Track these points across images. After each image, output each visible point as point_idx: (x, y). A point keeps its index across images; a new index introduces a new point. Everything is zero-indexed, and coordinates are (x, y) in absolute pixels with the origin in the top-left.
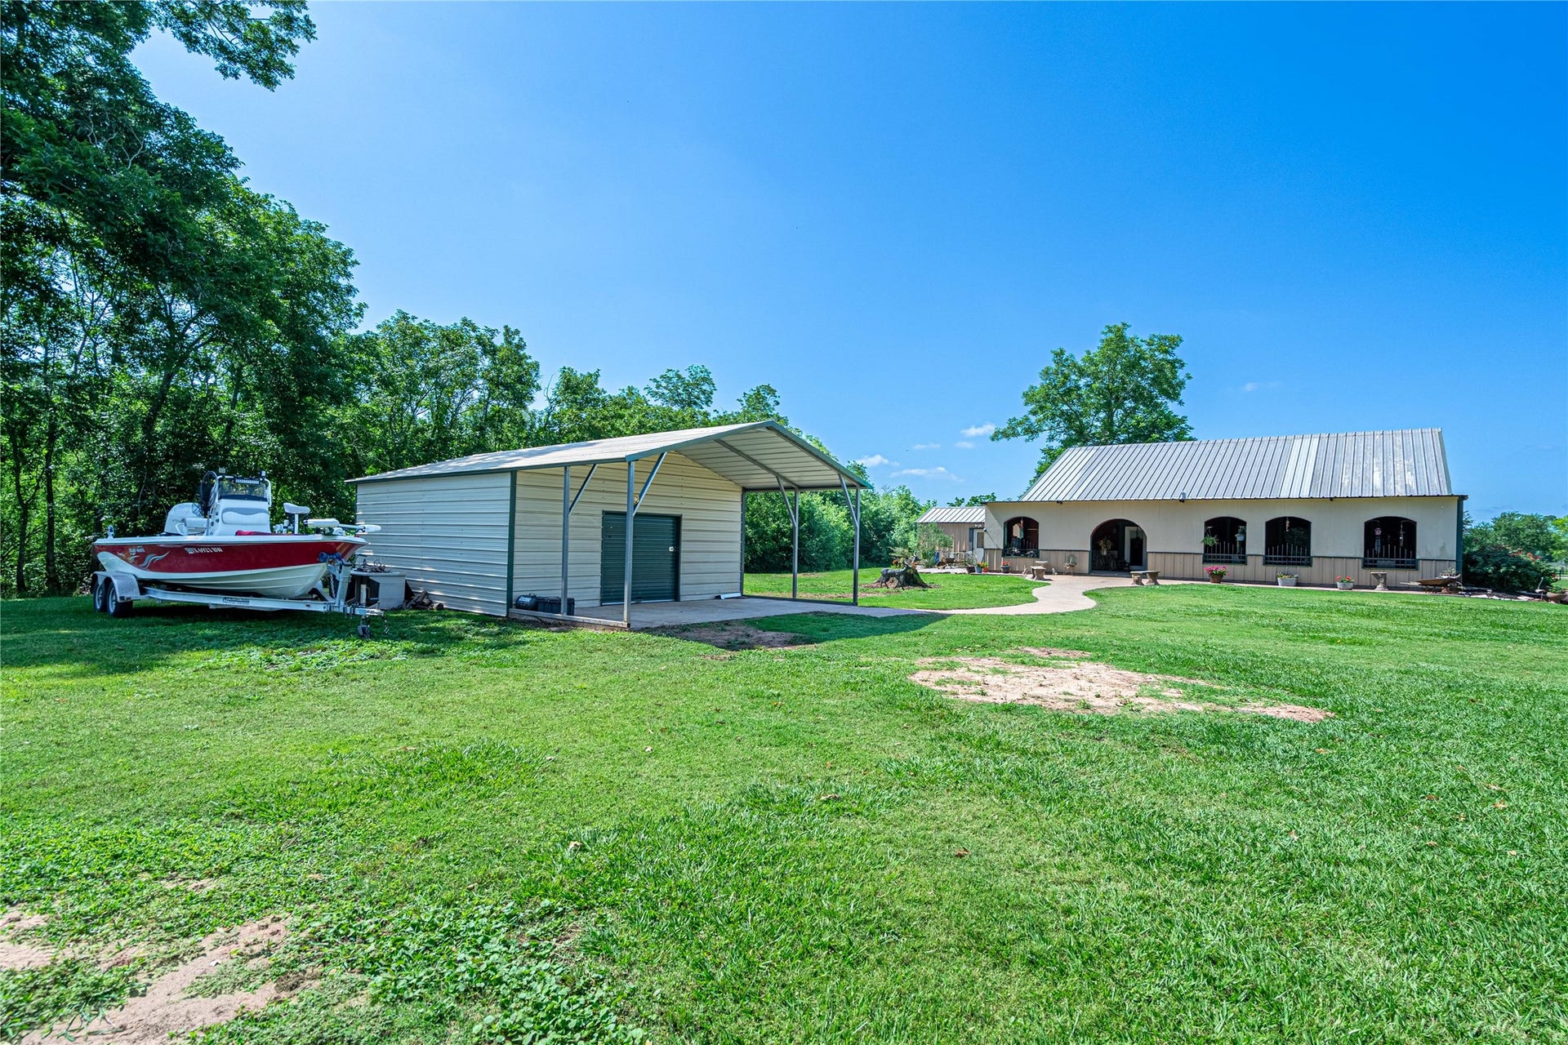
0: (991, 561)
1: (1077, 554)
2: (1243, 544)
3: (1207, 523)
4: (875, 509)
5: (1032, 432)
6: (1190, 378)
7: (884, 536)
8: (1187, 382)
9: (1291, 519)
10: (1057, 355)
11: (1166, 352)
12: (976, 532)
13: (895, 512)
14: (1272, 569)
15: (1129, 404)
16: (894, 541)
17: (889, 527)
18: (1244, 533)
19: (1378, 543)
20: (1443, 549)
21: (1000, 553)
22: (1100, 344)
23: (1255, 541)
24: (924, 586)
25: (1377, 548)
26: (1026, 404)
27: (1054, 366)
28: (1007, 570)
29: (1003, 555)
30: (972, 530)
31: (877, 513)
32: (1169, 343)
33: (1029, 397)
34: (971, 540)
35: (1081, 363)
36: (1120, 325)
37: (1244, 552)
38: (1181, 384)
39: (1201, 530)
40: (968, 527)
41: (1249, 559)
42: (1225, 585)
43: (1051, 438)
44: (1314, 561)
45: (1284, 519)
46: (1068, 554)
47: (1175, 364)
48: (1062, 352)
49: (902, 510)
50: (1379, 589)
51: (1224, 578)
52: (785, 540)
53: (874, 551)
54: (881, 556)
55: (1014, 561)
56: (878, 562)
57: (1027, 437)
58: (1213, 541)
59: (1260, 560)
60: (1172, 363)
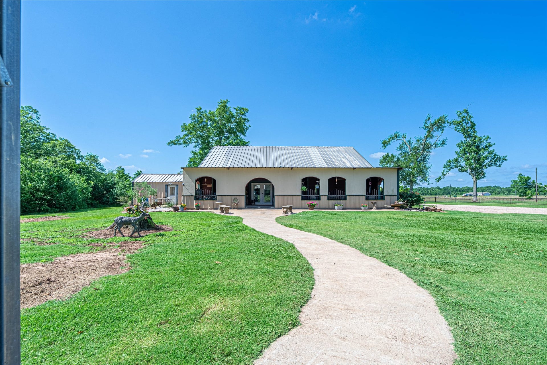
0: (187, 203)
1: (238, 197)
2: (318, 190)
3: (303, 180)
4: (104, 177)
5: (186, 143)
6: (250, 126)
7: (110, 191)
8: (250, 128)
9: (338, 178)
10: (198, 110)
11: (243, 114)
12: (169, 187)
13: (116, 179)
14: (331, 202)
15: (227, 135)
16: (116, 193)
17: (113, 186)
18: (319, 184)
19: (370, 188)
20: (393, 190)
21: (193, 198)
22: (218, 107)
23: (324, 188)
24: (157, 229)
25: (370, 191)
26: (183, 131)
27: (197, 114)
28: (198, 208)
29: (195, 200)
30: (167, 186)
31: (105, 180)
32: (243, 111)
33: (184, 127)
34: (167, 191)
35: (208, 115)
36: (226, 101)
37: (319, 194)
38: (247, 129)
39: (300, 183)
40: (164, 184)
41: (322, 197)
42: (316, 211)
43: (195, 147)
44: (348, 197)
45: (335, 178)
46: (233, 197)
47: (246, 120)
48: (201, 109)
49: (120, 178)
50: (374, 209)
51: (316, 207)
52: (40, 193)
53: (105, 199)
54: (109, 201)
55: (201, 202)
56: (107, 204)
57: (184, 145)
58: (305, 189)
59: (326, 197)
60: (245, 119)
